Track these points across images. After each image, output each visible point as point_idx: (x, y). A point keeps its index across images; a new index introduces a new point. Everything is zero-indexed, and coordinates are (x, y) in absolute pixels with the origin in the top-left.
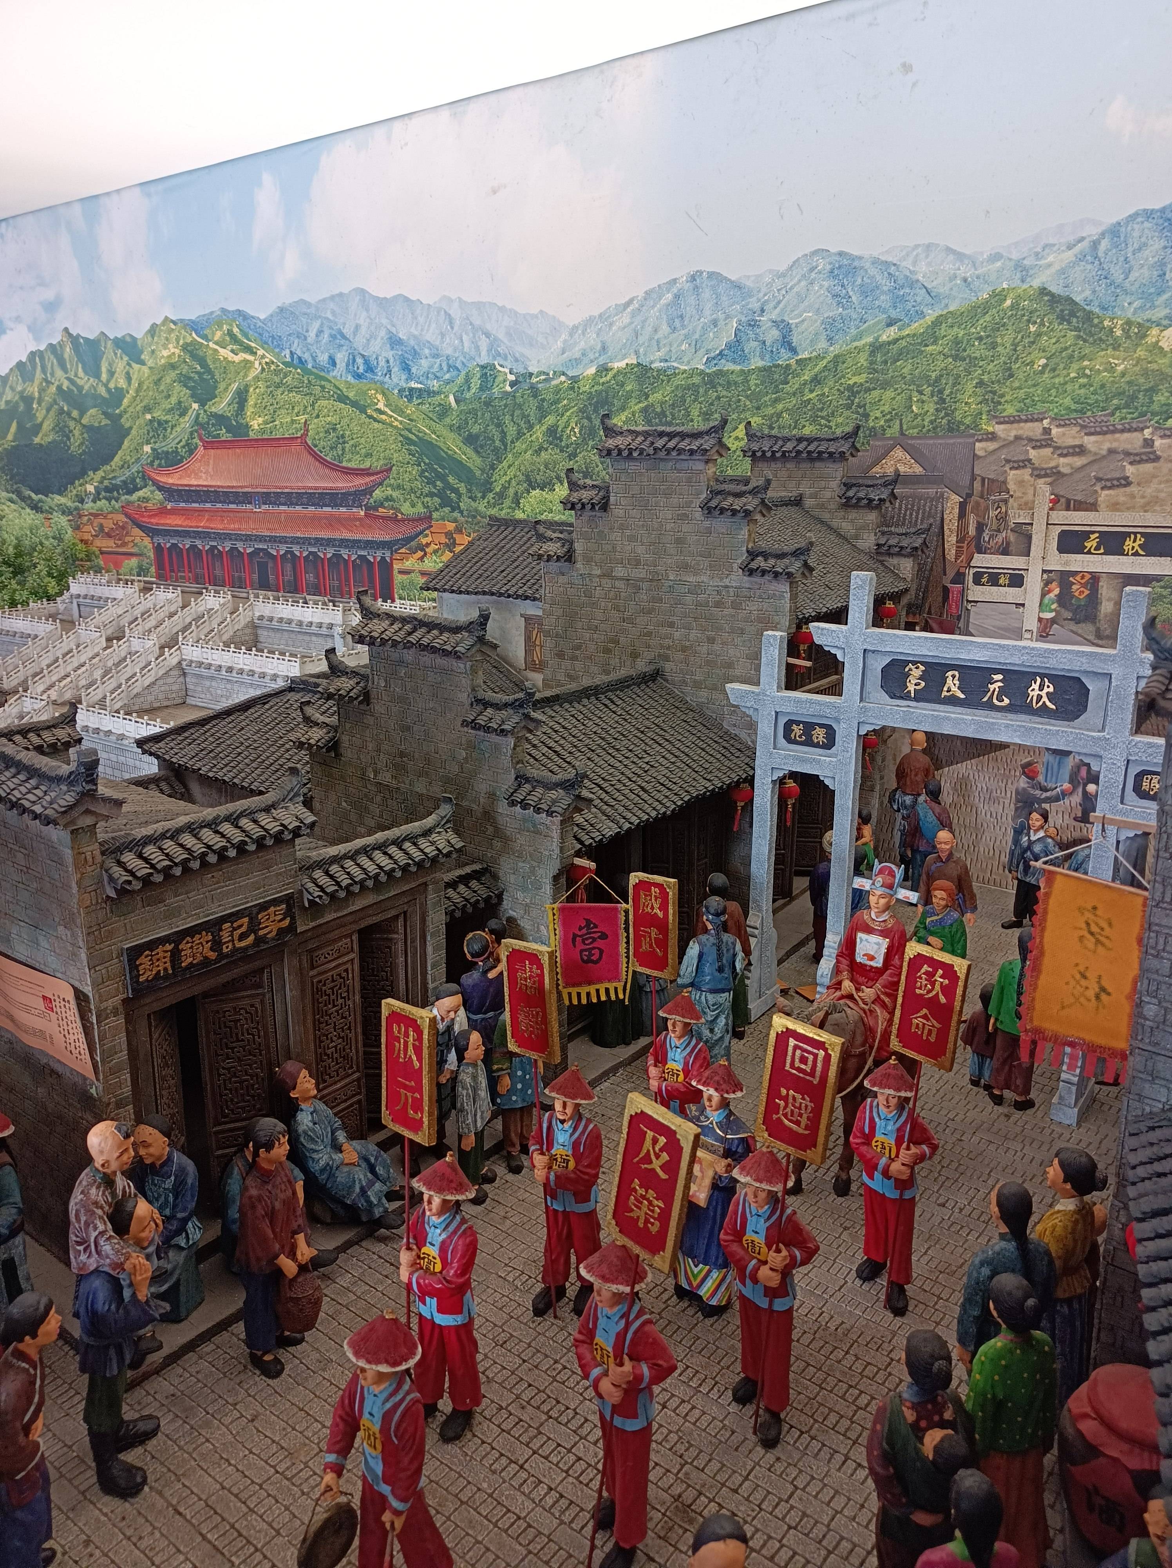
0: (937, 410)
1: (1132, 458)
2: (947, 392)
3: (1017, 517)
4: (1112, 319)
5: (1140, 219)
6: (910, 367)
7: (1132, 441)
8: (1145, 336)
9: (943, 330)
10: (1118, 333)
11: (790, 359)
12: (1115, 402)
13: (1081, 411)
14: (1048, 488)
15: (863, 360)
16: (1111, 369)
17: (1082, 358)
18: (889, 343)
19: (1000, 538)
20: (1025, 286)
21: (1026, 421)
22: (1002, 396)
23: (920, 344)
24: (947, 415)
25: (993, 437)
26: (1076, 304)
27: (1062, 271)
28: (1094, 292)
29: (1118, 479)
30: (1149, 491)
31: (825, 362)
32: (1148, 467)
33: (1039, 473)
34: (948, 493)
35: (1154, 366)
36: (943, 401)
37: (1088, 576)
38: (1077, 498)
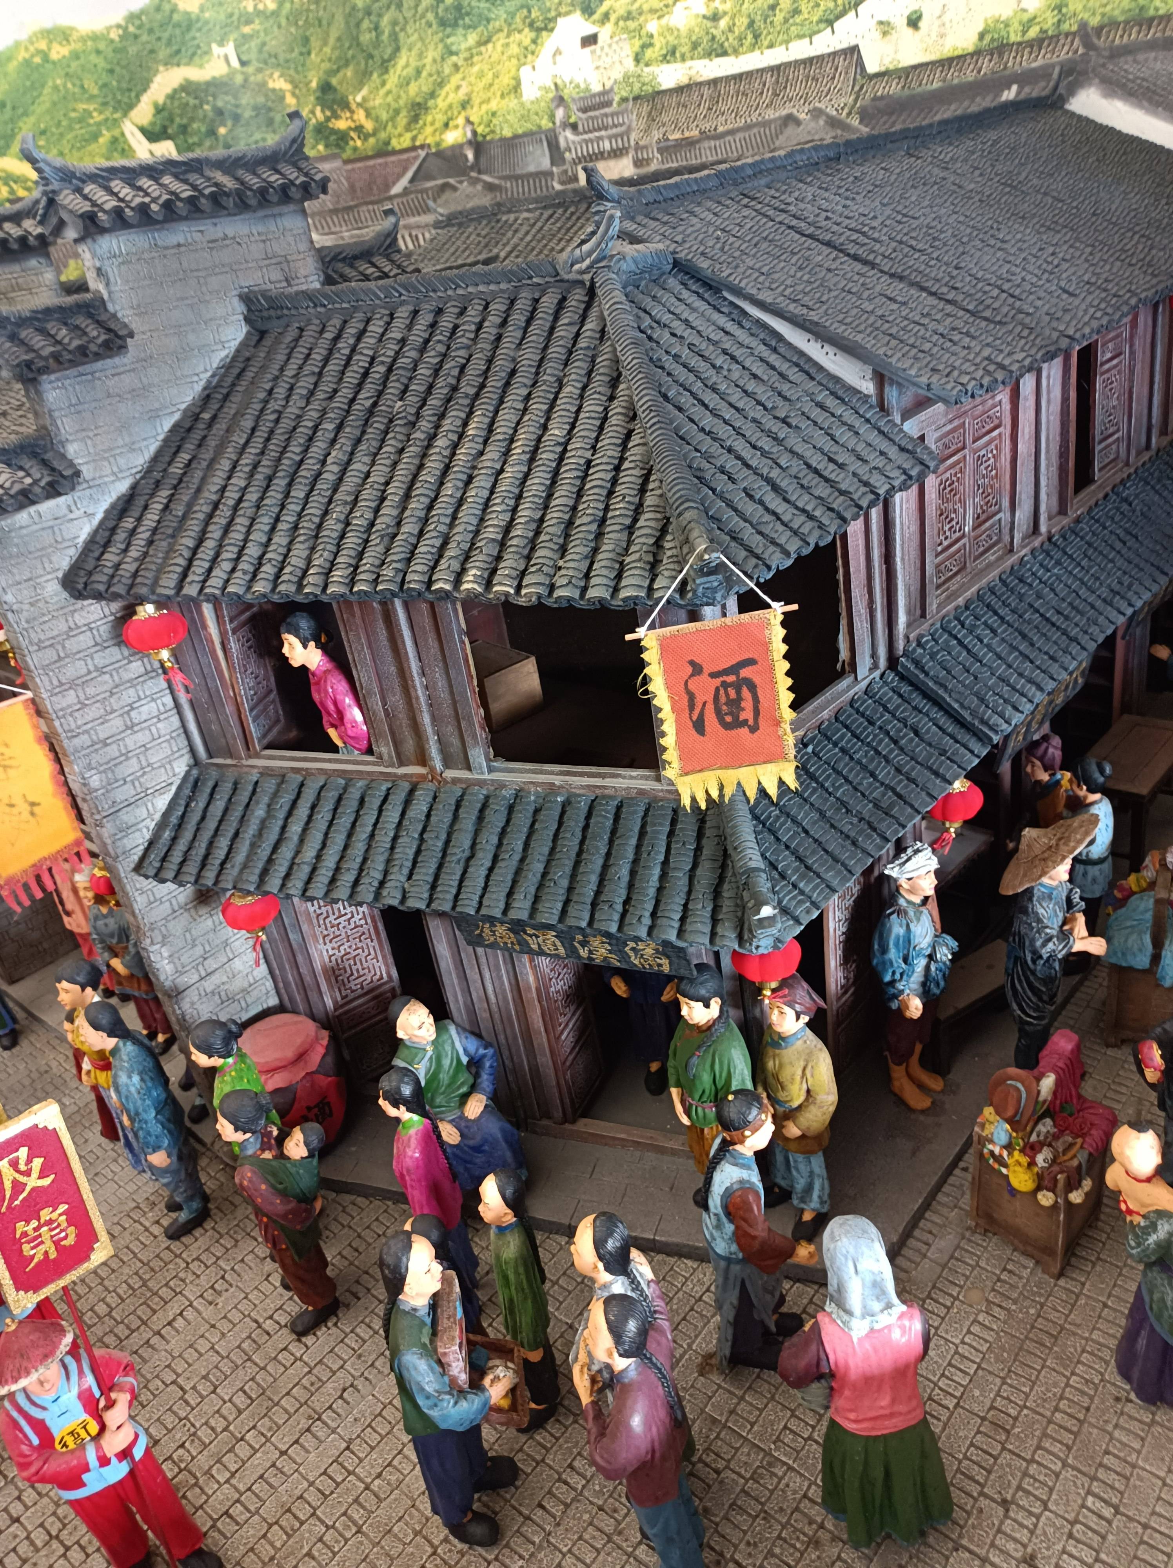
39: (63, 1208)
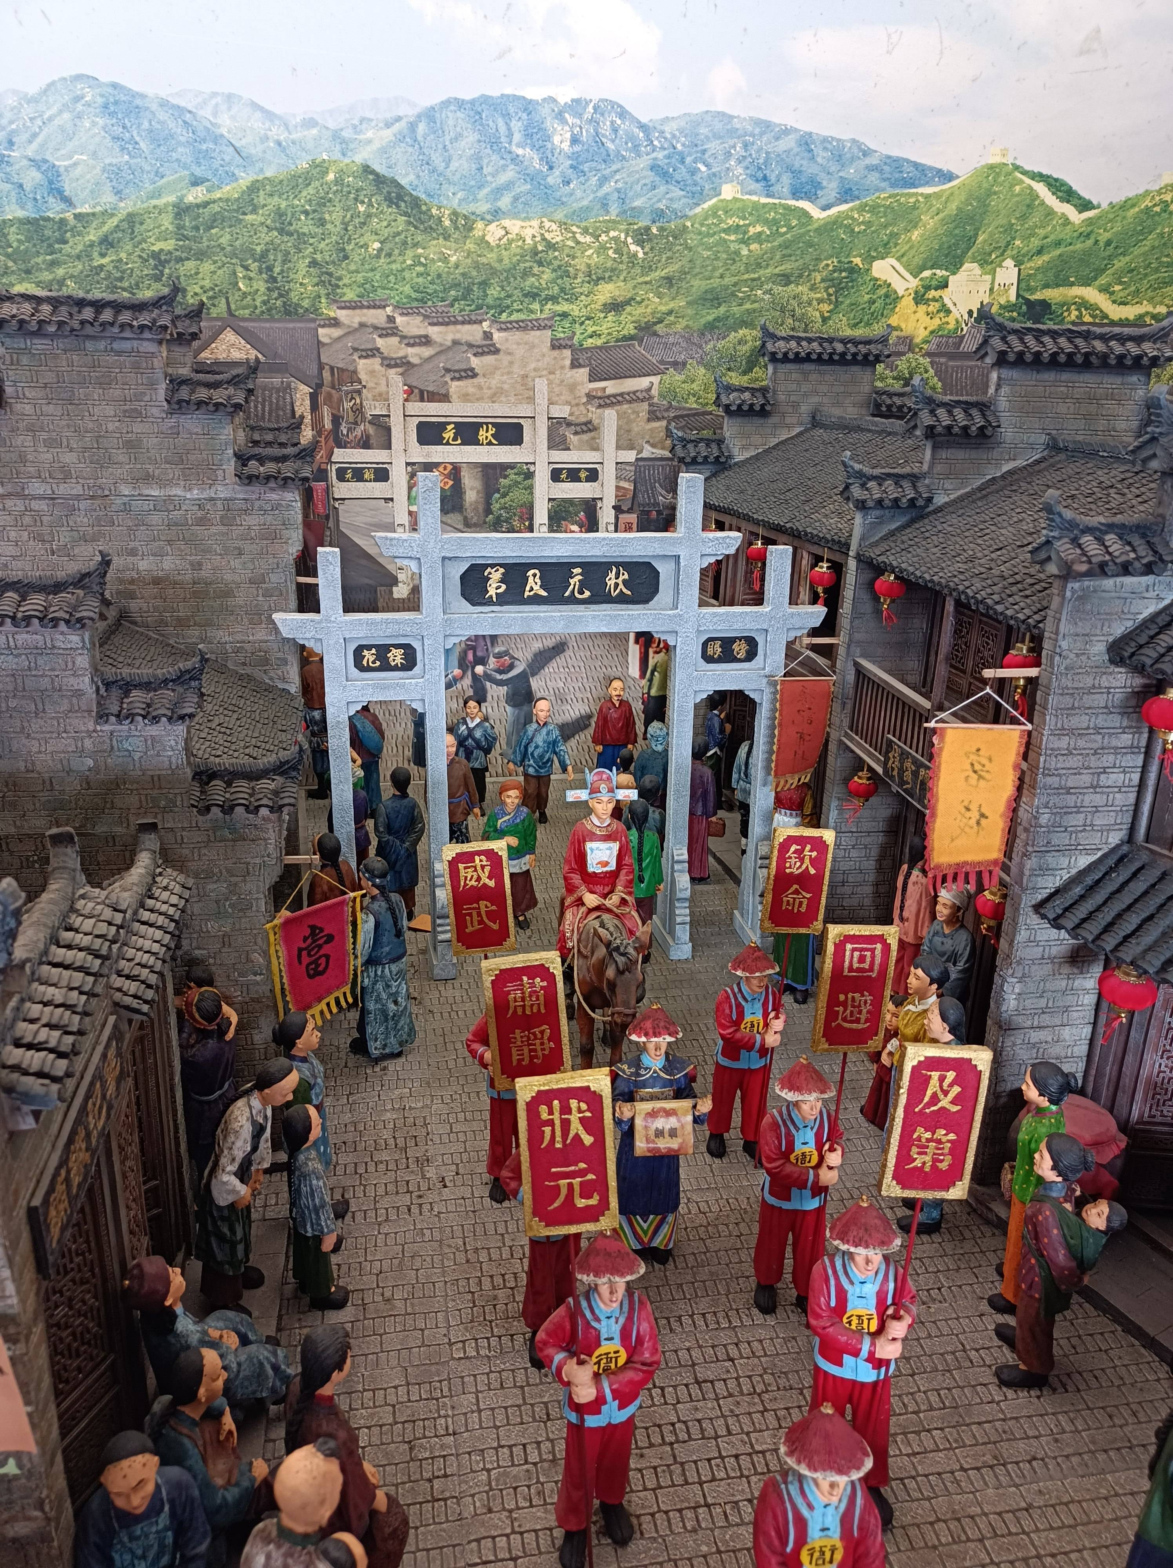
0: (268, 289)
1: (475, 350)
2: (277, 270)
3: (374, 409)
4: (439, 208)
5: (452, 108)
6: (228, 237)
7: (472, 333)
8: (471, 229)
9: (262, 198)
10: (447, 223)
11: (63, 211)
12: (453, 293)
13: (421, 300)
14: (399, 379)
15: (167, 222)
16: (445, 259)
17: (416, 245)
18: (198, 206)
19: (358, 432)
20: (347, 161)
21: (369, 307)
22: (340, 279)
23: (237, 211)
24: (281, 295)
25: (335, 323)
26: (402, 187)
27: (383, 150)
28: (418, 177)
29: (465, 371)
30: (494, 382)
31: (115, 221)
32: (489, 359)
33: (390, 363)
34: (295, 383)
35: (483, 260)
36: (274, 280)
37: (450, 467)
38: (431, 389)
39: (952, 1136)
